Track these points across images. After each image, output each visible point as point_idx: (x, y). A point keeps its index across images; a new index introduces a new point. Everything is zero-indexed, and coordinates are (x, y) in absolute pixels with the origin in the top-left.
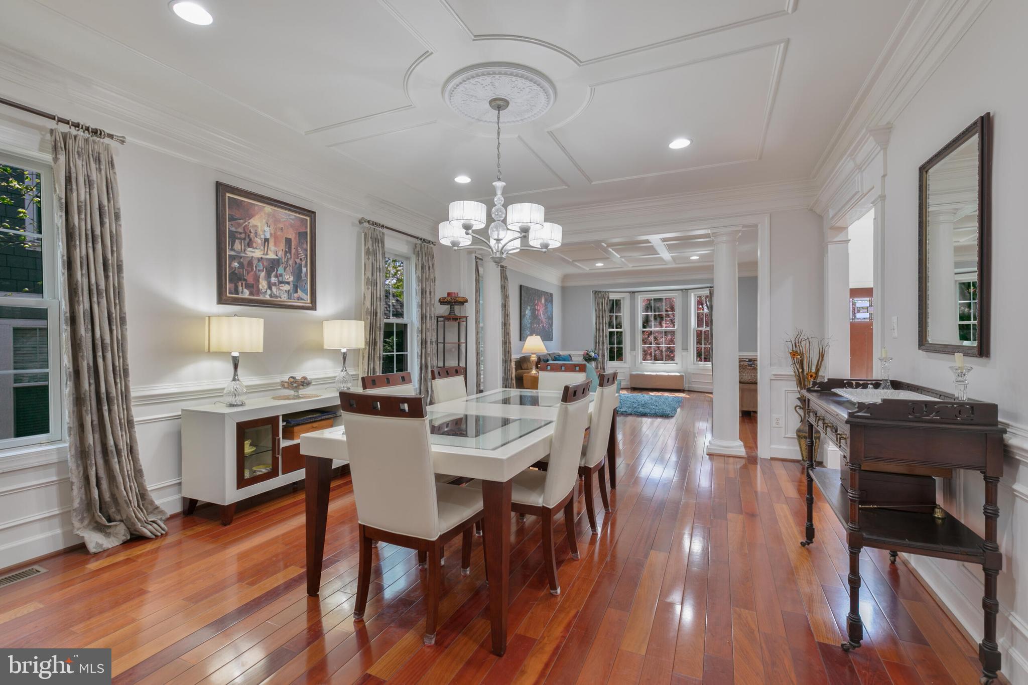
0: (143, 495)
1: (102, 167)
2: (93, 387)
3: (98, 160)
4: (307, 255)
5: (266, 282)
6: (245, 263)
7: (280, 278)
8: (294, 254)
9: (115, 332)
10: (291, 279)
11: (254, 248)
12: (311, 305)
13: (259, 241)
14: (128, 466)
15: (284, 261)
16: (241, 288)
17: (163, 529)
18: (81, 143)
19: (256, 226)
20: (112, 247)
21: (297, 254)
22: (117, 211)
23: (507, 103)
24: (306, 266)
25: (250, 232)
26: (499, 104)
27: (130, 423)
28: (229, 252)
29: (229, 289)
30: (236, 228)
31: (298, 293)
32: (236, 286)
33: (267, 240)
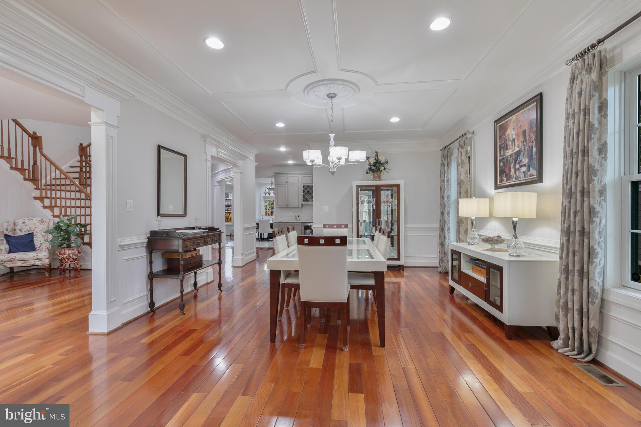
4: (536, 136)
5: (514, 170)
6: (505, 161)
10: (527, 161)
11: (509, 150)
12: (537, 179)
13: (510, 143)
15: (522, 149)
21: (529, 139)
24: (535, 145)
25: (507, 140)
28: (499, 158)
29: (499, 180)
30: (501, 142)
31: (531, 171)
32: (502, 177)
33: (514, 140)
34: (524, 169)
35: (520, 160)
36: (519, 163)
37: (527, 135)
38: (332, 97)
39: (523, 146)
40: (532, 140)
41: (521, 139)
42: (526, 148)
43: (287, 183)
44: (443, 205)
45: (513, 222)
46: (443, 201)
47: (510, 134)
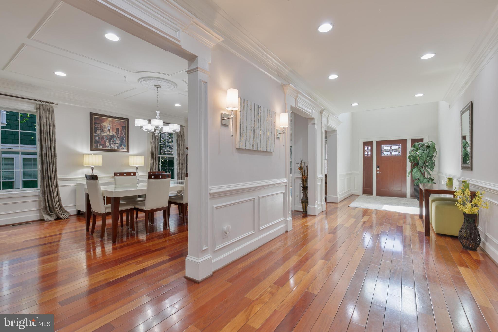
0: (61, 207)
1: (50, 113)
2: (47, 174)
3: (49, 111)
4: (125, 134)
5: (109, 143)
6: (101, 137)
7: (115, 142)
8: (120, 133)
9: (53, 159)
10: (119, 142)
11: (104, 132)
12: (127, 151)
13: (106, 130)
14: (56, 198)
15: (116, 136)
16: (99, 145)
17: (67, 217)
18: (44, 106)
19: (105, 125)
20: (52, 135)
21: (121, 134)
22: (54, 125)
23: (161, 87)
24: (125, 137)
25: (103, 127)
26: (158, 87)
27: (57, 185)
29: (94, 146)
30: (97, 127)
31: (122, 147)
32: (97, 145)
33: (109, 129)
37: (120, 131)
41: (115, 131)
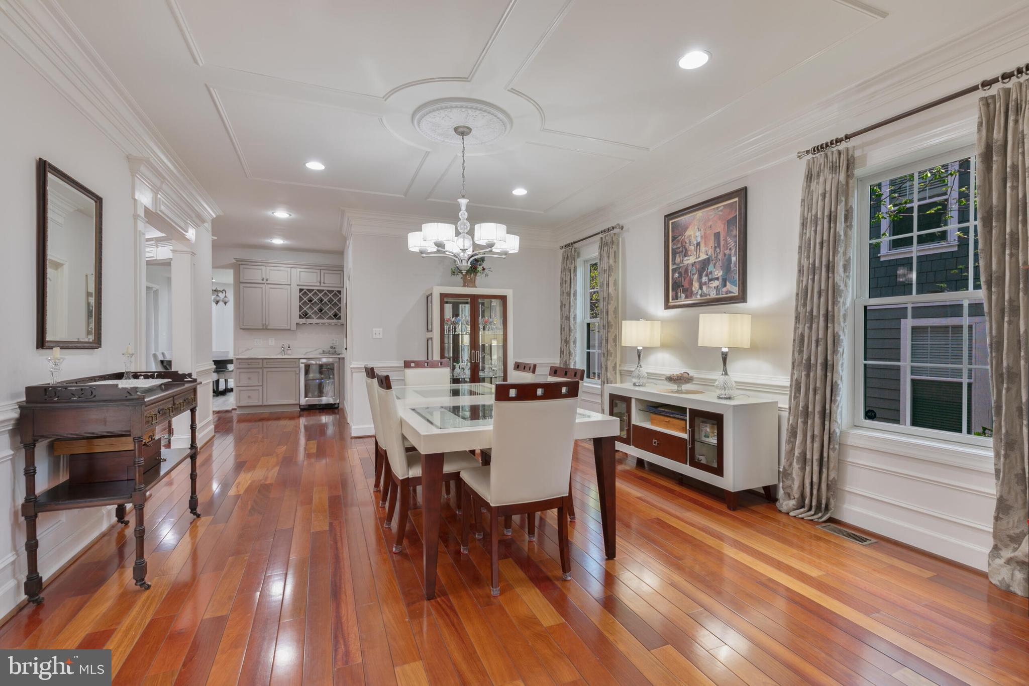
4: (736, 242)
5: (698, 284)
6: (683, 272)
10: (720, 273)
11: (689, 256)
12: (740, 297)
15: (713, 258)
16: (679, 294)
19: (690, 236)
21: (726, 245)
24: (735, 254)
25: (686, 243)
26: (462, 131)
28: (672, 267)
29: (672, 296)
30: (677, 245)
31: (727, 287)
32: (677, 293)
33: (698, 244)
34: (716, 283)
35: (709, 271)
36: (707, 275)
37: (722, 238)
38: (463, 134)
39: (715, 254)
40: (731, 247)
41: (712, 243)
42: (720, 257)
43: (265, 281)
44: (567, 329)
45: (723, 353)
46: (568, 324)
47: (692, 236)
